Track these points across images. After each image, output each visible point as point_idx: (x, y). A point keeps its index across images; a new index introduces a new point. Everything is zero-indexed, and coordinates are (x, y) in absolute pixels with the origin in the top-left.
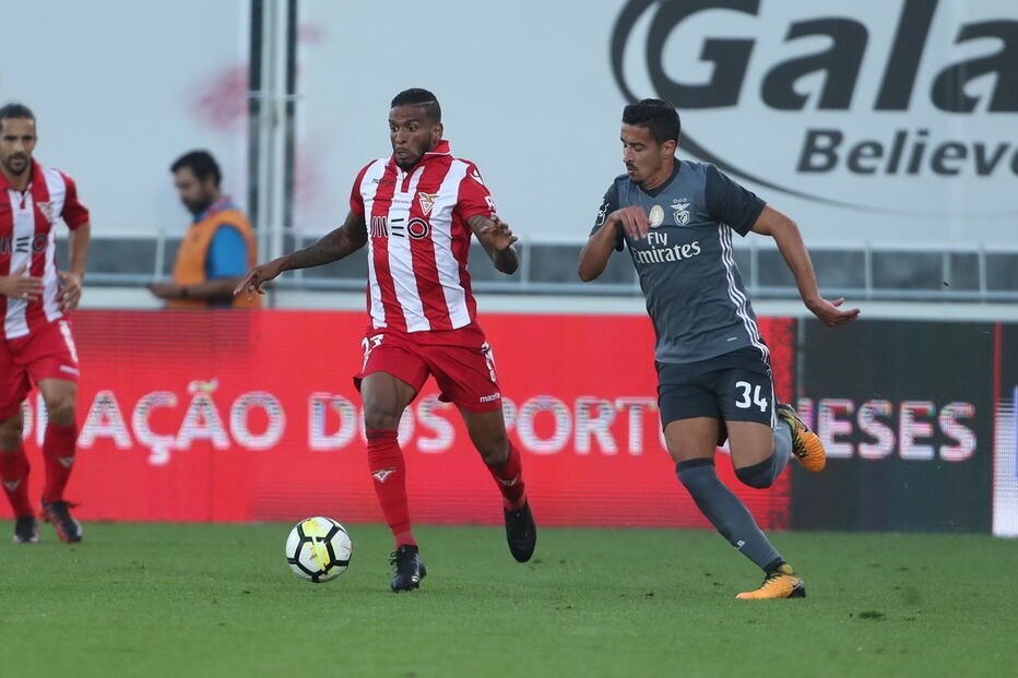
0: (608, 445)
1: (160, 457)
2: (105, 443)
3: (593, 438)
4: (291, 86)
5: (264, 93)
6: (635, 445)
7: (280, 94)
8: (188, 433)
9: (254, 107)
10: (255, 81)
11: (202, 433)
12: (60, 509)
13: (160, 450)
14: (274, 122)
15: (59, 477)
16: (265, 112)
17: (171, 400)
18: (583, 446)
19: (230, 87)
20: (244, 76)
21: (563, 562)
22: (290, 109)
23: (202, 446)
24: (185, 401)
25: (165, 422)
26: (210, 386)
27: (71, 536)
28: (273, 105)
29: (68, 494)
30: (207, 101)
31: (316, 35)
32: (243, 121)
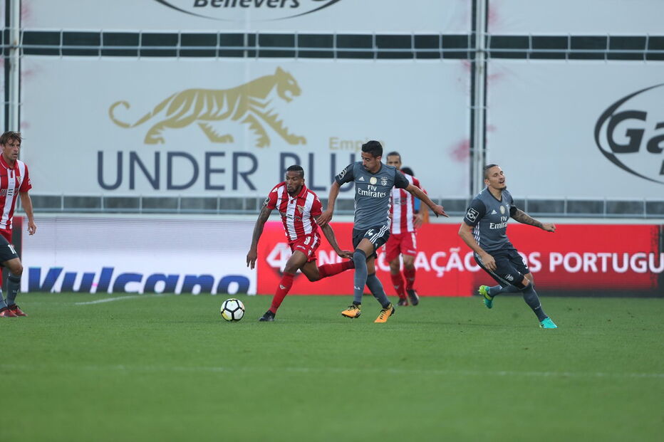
0: (595, 269)
1: (440, 274)
2: (422, 269)
3: (590, 267)
4: (484, 146)
5: (475, 149)
6: (604, 269)
7: (481, 149)
8: (450, 266)
9: (472, 154)
10: (472, 145)
11: (455, 266)
12: (411, 293)
13: (440, 271)
14: (479, 159)
15: (410, 284)
16: (475, 156)
17: (443, 254)
18: (586, 269)
19: (463, 147)
20: (468, 143)
21: (579, 309)
22: (484, 154)
23: (455, 270)
24: (449, 255)
25: (442, 262)
26: (457, 250)
27: (415, 302)
28: (478, 152)
29: (414, 287)
30: (456, 152)
31: (493, 129)
32: (468, 159)
